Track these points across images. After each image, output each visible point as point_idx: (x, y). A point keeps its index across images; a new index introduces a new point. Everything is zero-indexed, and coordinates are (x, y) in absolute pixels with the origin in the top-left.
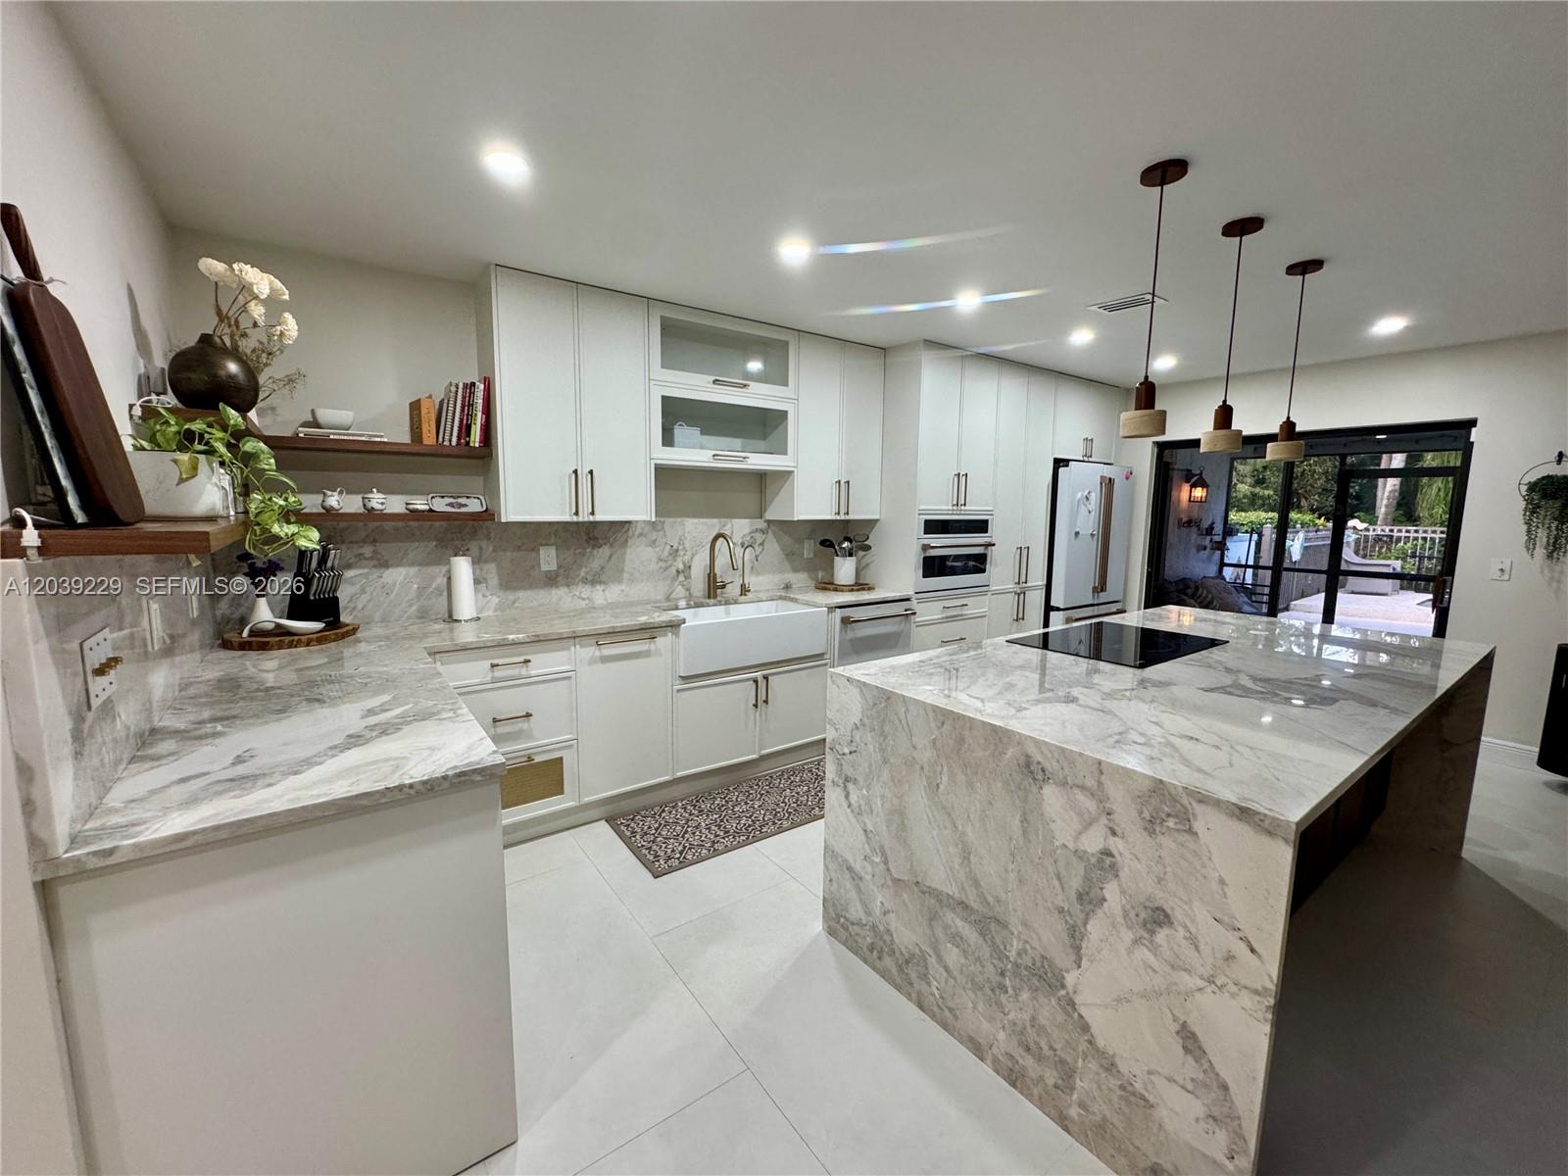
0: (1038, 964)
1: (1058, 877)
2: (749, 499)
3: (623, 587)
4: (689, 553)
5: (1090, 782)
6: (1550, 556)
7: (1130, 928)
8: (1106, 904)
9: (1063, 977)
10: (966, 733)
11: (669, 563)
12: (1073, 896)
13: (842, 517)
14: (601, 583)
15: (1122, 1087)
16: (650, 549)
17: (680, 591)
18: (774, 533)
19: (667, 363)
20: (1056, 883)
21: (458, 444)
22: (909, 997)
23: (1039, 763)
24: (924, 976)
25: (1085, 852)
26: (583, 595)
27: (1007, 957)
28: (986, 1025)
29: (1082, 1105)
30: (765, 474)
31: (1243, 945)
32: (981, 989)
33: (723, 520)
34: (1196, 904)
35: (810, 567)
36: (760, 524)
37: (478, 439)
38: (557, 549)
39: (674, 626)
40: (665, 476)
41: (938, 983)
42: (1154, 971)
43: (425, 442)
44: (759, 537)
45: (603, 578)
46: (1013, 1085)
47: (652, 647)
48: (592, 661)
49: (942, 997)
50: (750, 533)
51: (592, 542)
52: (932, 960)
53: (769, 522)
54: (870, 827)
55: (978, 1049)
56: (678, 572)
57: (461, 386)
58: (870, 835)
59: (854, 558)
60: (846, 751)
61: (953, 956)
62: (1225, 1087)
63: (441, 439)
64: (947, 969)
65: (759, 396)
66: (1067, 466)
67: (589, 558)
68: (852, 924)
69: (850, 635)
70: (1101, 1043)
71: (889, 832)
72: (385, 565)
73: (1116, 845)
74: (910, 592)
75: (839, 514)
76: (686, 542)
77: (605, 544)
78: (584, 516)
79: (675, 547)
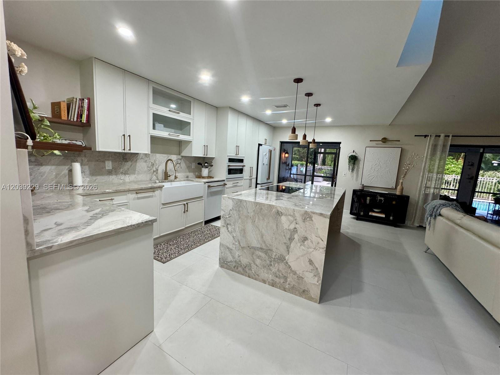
0: (280, 257)
1: (284, 236)
2: (176, 149)
3: (136, 176)
4: (158, 165)
5: (292, 214)
6: (352, 171)
7: (299, 243)
8: (295, 239)
9: (285, 258)
10: (263, 207)
11: (151, 168)
12: (288, 239)
13: (205, 156)
14: (128, 174)
15: (298, 277)
16: (144, 163)
17: (154, 178)
18: (184, 160)
19: (155, 102)
20: (284, 237)
21: (77, 121)
22: (246, 276)
23: (280, 211)
24: (250, 269)
25: (290, 229)
26: (121, 178)
27: (272, 258)
28: (266, 275)
29: (289, 284)
30: (181, 141)
31: (321, 240)
32: (266, 267)
33: (168, 155)
34: (313, 234)
35: (194, 171)
36: (180, 157)
37: (85, 120)
38: (112, 162)
39: (161, 188)
40: (154, 139)
41: (254, 269)
42: (304, 250)
43: (62, 119)
44: (179, 161)
45: (129, 172)
46: (273, 286)
47: (154, 194)
48: (134, 199)
49: (255, 273)
50: (177, 160)
51: (125, 160)
52: (253, 265)
53: (182, 156)
54: (235, 235)
55: (264, 281)
56: (154, 171)
57: (78, 99)
58: (234, 237)
59: (208, 169)
60: (228, 217)
61: (258, 261)
62: (317, 269)
63: (69, 118)
64: (257, 265)
65: (182, 117)
66: (262, 146)
67: (123, 166)
68: (229, 262)
69: (210, 191)
70: (293, 269)
71: (240, 235)
72: (41, 165)
73: (297, 226)
74: (224, 179)
75: (205, 155)
76: (157, 162)
77: (129, 161)
78: (127, 151)
79: (153, 163)
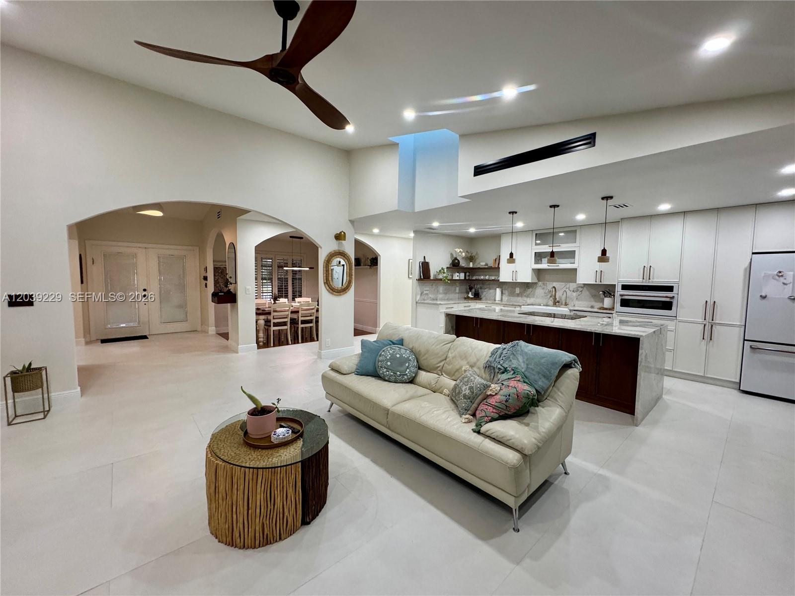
3: (534, 299)
16: (542, 290)
19: (536, 245)
21: (493, 267)
33: (566, 283)
37: (497, 266)
38: (520, 288)
40: (536, 271)
45: (530, 296)
51: (528, 287)
65: (565, 248)
74: (615, 311)
75: (597, 282)
77: (531, 288)
